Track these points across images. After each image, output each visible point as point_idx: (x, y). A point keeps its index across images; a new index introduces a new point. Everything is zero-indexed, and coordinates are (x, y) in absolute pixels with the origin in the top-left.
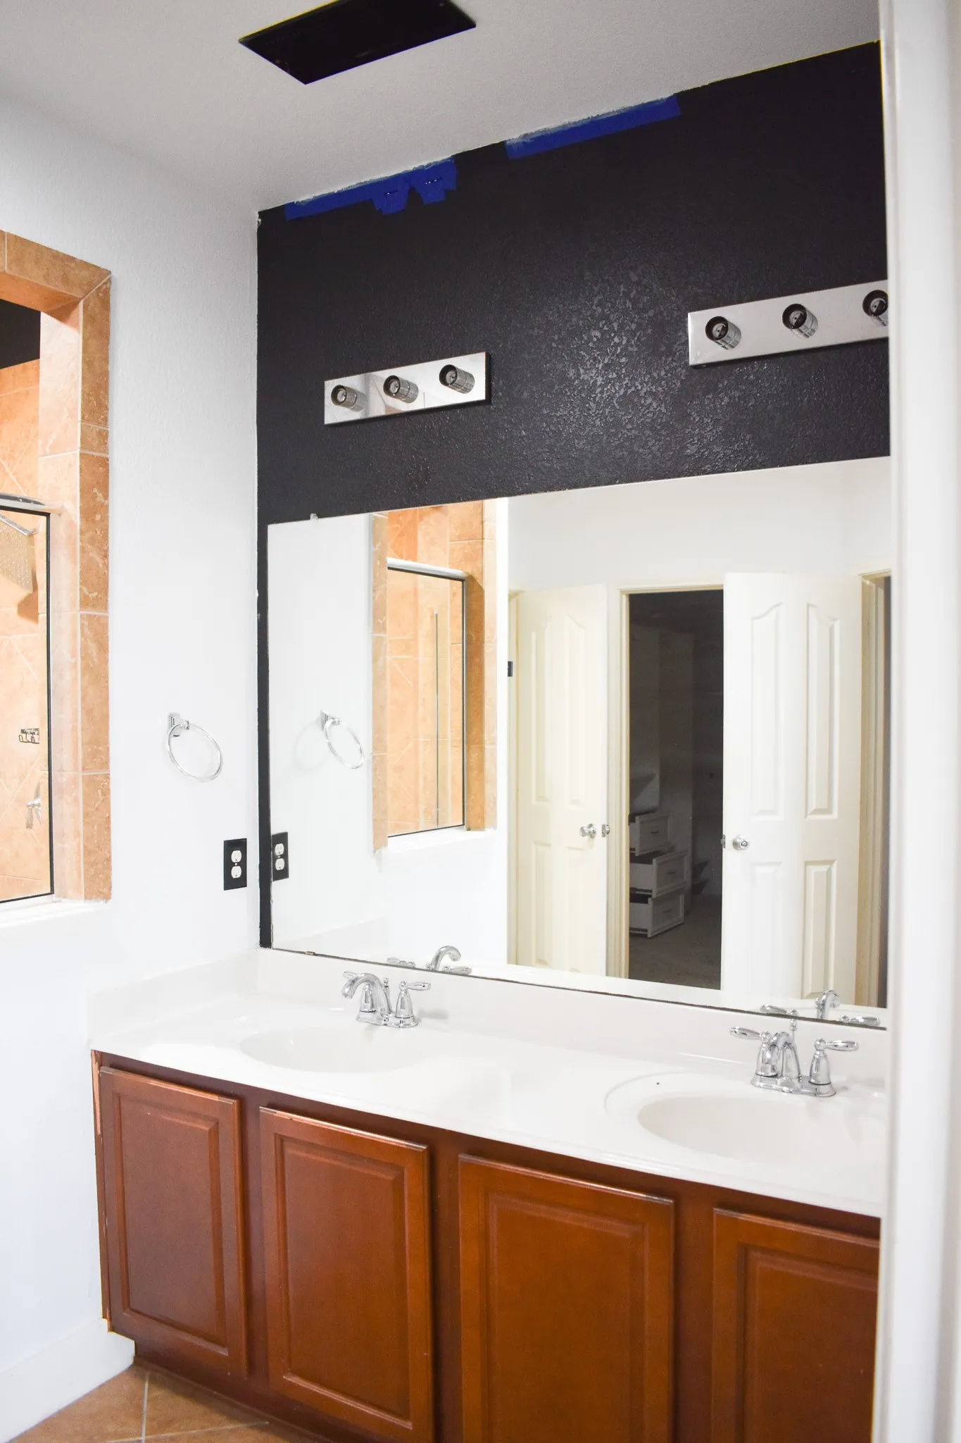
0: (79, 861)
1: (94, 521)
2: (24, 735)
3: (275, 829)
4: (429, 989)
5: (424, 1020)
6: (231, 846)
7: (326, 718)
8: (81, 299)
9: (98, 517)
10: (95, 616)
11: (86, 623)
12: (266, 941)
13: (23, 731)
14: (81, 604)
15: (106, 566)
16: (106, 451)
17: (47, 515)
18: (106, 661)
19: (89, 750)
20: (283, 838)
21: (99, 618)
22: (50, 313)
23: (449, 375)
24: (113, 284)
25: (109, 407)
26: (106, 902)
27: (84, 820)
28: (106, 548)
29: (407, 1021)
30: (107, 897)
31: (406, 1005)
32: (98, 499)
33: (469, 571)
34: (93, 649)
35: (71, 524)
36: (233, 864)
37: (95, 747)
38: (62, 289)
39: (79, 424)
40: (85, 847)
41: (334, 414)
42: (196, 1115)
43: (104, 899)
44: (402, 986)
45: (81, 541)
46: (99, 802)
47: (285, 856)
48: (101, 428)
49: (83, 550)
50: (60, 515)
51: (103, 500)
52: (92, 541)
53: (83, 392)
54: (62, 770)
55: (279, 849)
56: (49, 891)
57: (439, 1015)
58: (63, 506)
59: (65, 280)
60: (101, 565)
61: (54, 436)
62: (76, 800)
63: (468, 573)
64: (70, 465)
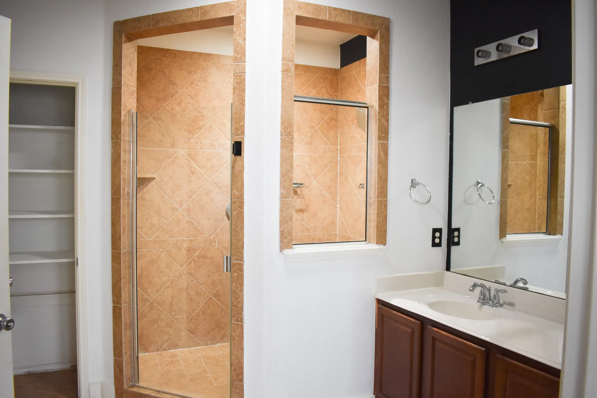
0: (375, 230)
1: (383, 109)
2: (360, 186)
3: (454, 226)
4: (507, 292)
5: (504, 305)
6: (435, 231)
7: (478, 183)
8: (378, 30)
9: (385, 107)
10: (383, 143)
11: (380, 146)
12: (448, 268)
13: (360, 184)
14: (378, 138)
15: (388, 125)
16: (388, 83)
17: (368, 108)
18: (387, 159)
19: (380, 191)
20: (458, 230)
21: (385, 144)
22: (370, 36)
23: (522, 41)
24: (391, 23)
25: (390, 67)
26: (384, 246)
27: (377, 216)
28: (388, 118)
29: (497, 305)
30: (385, 244)
31: (497, 298)
32: (385, 101)
33: (552, 123)
34: (382, 155)
35: (376, 110)
36: (436, 238)
37: (382, 190)
38: (372, 28)
39: (378, 75)
40: (377, 225)
41: (478, 61)
42: (407, 326)
43: (383, 244)
44: (496, 290)
45: (379, 116)
46: (383, 210)
47: (459, 236)
48: (387, 75)
49: (379, 119)
50: (372, 108)
51: (387, 101)
52: (383, 116)
53: (380, 63)
54: (371, 198)
55: (456, 234)
56: (365, 240)
57: (511, 305)
58: (373, 104)
59: (373, 24)
60: (386, 125)
61: (371, 80)
62: (375, 208)
63: (552, 124)
64: (376, 90)
